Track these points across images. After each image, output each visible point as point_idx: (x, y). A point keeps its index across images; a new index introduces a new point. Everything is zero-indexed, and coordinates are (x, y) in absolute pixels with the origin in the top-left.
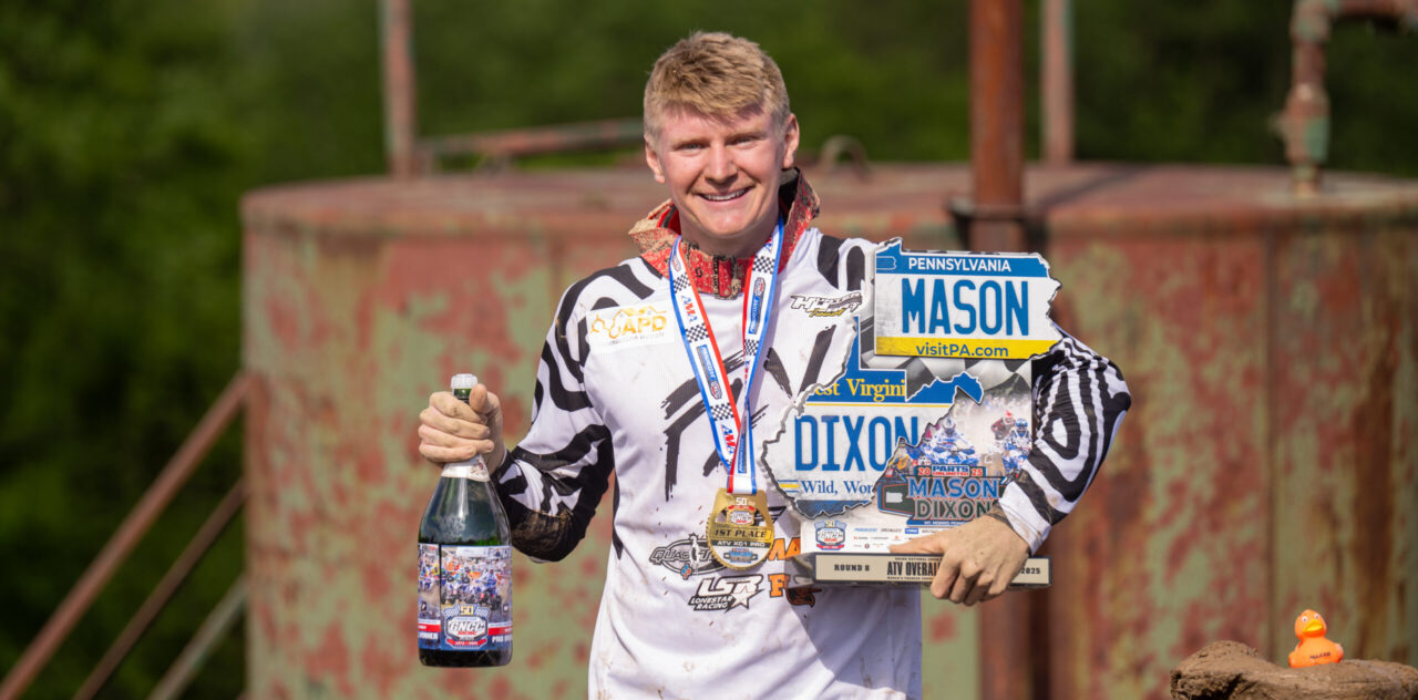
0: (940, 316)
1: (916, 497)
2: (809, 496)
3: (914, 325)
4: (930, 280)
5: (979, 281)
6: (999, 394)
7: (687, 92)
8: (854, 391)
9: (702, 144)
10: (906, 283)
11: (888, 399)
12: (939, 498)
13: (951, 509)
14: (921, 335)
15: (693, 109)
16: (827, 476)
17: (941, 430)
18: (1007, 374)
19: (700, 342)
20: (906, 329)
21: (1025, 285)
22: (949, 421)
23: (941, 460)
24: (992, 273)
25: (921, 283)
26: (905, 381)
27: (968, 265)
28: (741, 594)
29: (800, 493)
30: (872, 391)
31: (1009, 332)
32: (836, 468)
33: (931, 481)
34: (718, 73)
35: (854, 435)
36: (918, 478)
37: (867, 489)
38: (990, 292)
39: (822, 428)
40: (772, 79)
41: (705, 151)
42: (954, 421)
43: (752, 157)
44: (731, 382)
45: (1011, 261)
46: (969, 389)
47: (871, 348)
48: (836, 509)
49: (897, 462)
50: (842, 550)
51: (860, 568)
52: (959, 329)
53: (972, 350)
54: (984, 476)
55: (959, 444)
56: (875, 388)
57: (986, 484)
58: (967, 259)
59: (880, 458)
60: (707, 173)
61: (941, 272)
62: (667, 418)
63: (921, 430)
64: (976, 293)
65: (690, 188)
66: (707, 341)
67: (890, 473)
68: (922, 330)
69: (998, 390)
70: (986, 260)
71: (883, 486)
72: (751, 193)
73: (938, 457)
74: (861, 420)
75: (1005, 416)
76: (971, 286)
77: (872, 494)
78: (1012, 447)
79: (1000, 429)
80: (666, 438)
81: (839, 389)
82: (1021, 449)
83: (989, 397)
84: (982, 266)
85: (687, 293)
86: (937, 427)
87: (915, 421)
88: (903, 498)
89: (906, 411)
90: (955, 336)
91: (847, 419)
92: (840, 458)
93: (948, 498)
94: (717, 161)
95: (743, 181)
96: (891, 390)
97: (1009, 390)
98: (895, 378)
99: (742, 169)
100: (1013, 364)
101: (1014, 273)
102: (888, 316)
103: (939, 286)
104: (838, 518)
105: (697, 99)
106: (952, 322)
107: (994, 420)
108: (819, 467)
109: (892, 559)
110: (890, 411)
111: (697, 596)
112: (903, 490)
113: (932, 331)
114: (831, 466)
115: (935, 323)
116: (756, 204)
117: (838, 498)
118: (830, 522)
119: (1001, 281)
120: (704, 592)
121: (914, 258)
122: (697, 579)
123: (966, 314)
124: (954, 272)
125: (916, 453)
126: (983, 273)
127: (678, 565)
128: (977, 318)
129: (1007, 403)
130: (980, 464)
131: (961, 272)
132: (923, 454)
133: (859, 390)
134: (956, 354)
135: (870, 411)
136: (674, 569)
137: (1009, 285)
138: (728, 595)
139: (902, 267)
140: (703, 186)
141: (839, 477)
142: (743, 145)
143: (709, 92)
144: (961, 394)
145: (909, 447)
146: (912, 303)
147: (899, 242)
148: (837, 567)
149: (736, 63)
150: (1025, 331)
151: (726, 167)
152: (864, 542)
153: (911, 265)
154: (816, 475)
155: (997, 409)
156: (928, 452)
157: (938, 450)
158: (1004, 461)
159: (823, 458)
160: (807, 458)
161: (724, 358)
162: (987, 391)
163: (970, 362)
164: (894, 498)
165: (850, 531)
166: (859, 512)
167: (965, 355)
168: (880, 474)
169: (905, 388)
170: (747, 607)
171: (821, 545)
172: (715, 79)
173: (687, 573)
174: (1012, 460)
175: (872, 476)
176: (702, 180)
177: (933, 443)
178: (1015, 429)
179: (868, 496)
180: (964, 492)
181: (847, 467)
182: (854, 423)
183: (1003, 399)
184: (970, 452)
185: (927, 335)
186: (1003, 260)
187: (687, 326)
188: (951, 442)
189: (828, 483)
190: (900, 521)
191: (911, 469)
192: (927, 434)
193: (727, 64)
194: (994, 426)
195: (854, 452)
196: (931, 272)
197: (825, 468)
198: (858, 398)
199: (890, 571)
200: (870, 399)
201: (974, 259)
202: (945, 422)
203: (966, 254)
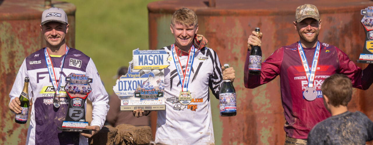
0: (146, 62)
1: (142, 95)
2: (121, 95)
3: (141, 64)
4: (144, 56)
5: (153, 55)
6: (158, 76)
7: (181, 20)
8: (130, 76)
9: (182, 29)
10: (139, 56)
11: (136, 77)
12: (146, 95)
13: (149, 97)
14: (143, 66)
15: (181, 24)
16: (125, 92)
17: (147, 82)
18: (159, 72)
19: (178, 64)
20: (139, 64)
21: (162, 56)
22: (148, 81)
23: (147, 88)
24: (156, 54)
25: (142, 56)
26: (139, 74)
27: (151, 52)
28: (182, 108)
29: (119, 95)
30: (133, 76)
31: (159, 64)
32: (127, 90)
33: (145, 92)
34: (187, 18)
35: (130, 84)
36: (142, 91)
37: (132, 94)
38: (156, 57)
39: (124, 83)
40: (196, 19)
41: (182, 31)
42: (149, 81)
43: (190, 33)
44: (183, 70)
45: (160, 51)
46: (151, 75)
47: (133, 68)
48: (126, 98)
49: (138, 88)
50: (128, 105)
51: (129, 108)
52: (150, 64)
53: (152, 68)
54: (155, 90)
55: (150, 85)
56: (134, 75)
57: (155, 92)
58: (151, 51)
59: (135, 88)
60: (182, 34)
61: (146, 54)
62: (171, 76)
63: (143, 83)
64: (153, 58)
65: (178, 37)
66: (179, 64)
67: (137, 91)
68: (142, 64)
69: (157, 75)
70: (155, 51)
71: (135, 93)
72: (189, 39)
73: (146, 87)
74: (131, 81)
75: (159, 79)
76: (152, 56)
77: (133, 94)
78: (161, 85)
79: (158, 82)
80: (170, 80)
81: (127, 76)
82: (162, 85)
83: (156, 76)
84: (154, 52)
85: (176, 55)
86: (146, 82)
87: (141, 81)
88: (140, 95)
89: (140, 79)
90: (149, 65)
91: (128, 81)
92: (127, 88)
93: (148, 95)
94: (184, 33)
95: (188, 37)
96: (137, 76)
97: (160, 75)
98: (137, 73)
99: (188, 35)
100: (160, 70)
101: (160, 53)
102: (136, 62)
103: (146, 57)
104: (127, 99)
105: (183, 22)
106: (148, 63)
107: (157, 80)
108: (123, 90)
109: (135, 106)
110: (137, 79)
111: (174, 107)
112: (139, 93)
113: (144, 65)
114: (125, 90)
115: (145, 63)
116: (189, 41)
117: (127, 95)
118: (126, 100)
119: (158, 55)
120: (176, 106)
121: (141, 52)
122: (174, 104)
123: (151, 61)
124: (149, 54)
125: (142, 86)
126: (154, 54)
127: (172, 101)
128: (153, 62)
129: (159, 77)
130: (154, 88)
131: (150, 54)
132: (143, 87)
133: (131, 76)
134: (149, 69)
135: (133, 80)
136: (171, 102)
137: (159, 56)
138: (180, 108)
139: (139, 53)
140: (181, 37)
141: (127, 92)
142: (189, 30)
143: (185, 21)
144: (150, 76)
145: (140, 86)
146: (141, 60)
147: (138, 49)
148: (124, 108)
149: (190, 16)
150: (162, 64)
151: (186, 34)
152: (132, 103)
153: (140, 53)
154: (123, 91)
155: (158, 78)
156: (144, 87)
157: (146, 86)
158: (159, 88)
159: (124, 88)
160: (121, 89)
161: (182, 66)
162: (155, 75)
163: (152, 70)
164: (138, 95)
165: (129, 101)
166: (131, 98)
167: (151, 69)
168: (135, 91)
169: (139, 75)
170: (183, 110)
171: (124, 104)
172: (186, 19)
173: (173, 103)
174: (160, 87)
175: (133, 91)
176: (181, 35)
177: (145, 85)
178: (161, 82)
179: (133, 95)
180: (151, 94)
181: (129, 90)
182: (130, 82)
183: (159, 76)
184: (152, 86)
185: (143, 65)
186: (158, 51)
187: (176, 61)
188: (149, 85)
189: (125, 93)
190: (139, 99)
191: (141, 90)
192: (144, 83)
193: (189, 16)
194: (157, 81)
195: (130, 87)
196: (144, 54)
197: (124, 90)
198: (131, 77)
199: (135, 108)
200: (133, 77)
201: (152, 51)
202: (147, 81)
203: (151, 50)
